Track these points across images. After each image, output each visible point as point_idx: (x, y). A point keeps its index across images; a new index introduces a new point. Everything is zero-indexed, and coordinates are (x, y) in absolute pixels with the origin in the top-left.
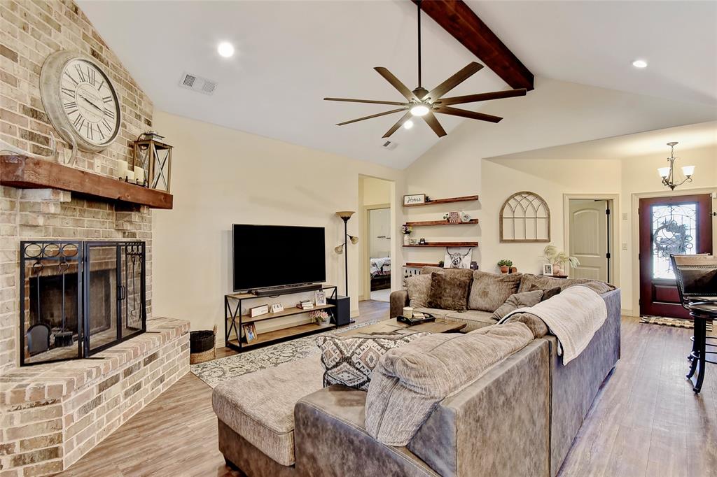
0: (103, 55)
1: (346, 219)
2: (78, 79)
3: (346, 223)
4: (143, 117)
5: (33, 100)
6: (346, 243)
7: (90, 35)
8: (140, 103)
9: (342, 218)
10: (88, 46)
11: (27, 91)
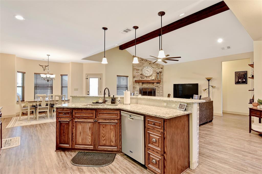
0: (151, 63)
1: (209, 80)
2: (146, 69)
3: (209, 82)
4: (160, 68)
5: (141, 73)
6: (209, 89)
7: (149, 62)
8: (159, 66)
9: (208, 80)
10: (149, 64)
11: (140, 73)
